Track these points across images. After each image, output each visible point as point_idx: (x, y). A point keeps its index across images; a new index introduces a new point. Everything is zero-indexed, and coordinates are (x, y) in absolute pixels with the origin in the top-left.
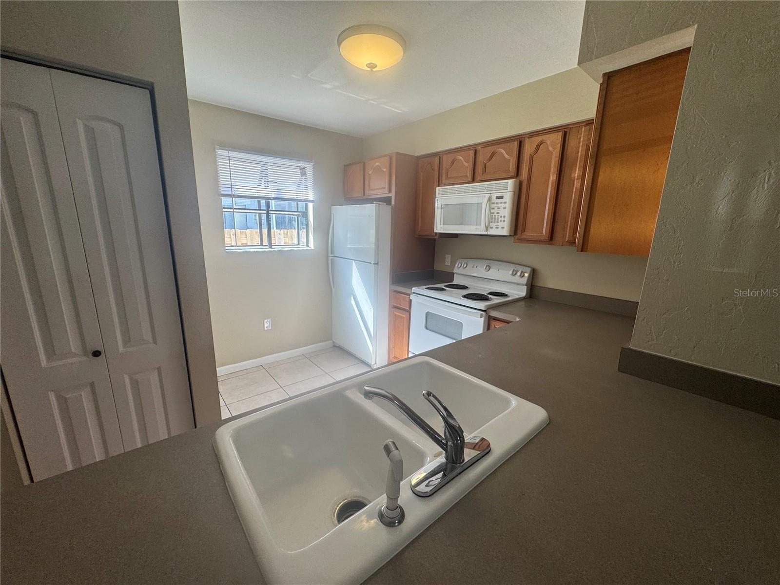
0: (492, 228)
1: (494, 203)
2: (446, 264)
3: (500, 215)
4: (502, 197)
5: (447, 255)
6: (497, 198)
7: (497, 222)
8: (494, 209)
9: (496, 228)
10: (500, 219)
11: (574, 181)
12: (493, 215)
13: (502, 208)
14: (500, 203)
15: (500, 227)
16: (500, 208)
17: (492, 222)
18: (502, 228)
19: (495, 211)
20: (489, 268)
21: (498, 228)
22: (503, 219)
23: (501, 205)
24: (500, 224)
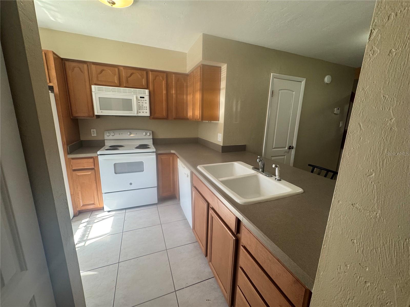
0: (140, 112)
1: (139, 100)
2: (93, 135)
3: (144, 106)
4: (143, 98)
5: (92, 130)
6: (141, 97)
7: (143, 110)
8: (140, 103)
9: (143, 112)
10: (144, 108)
11: (173, 95)
12: (140, 106)
13: (144, 103)
14: (143, 100)
15: (145, 112)
16: (143, 103)
17: (139, 109)
18: (146, 112)
19: (141, 104)
20: (131, 134)
21: (144, 112)
22: (145, 108)
23: (144, 101)
24: (145, 111)
